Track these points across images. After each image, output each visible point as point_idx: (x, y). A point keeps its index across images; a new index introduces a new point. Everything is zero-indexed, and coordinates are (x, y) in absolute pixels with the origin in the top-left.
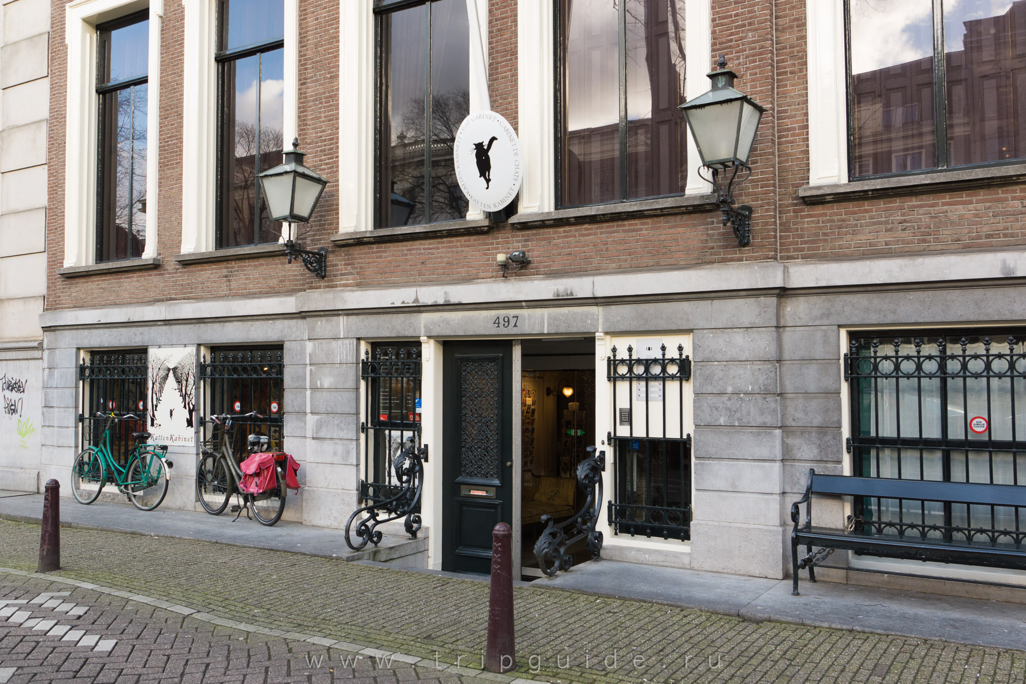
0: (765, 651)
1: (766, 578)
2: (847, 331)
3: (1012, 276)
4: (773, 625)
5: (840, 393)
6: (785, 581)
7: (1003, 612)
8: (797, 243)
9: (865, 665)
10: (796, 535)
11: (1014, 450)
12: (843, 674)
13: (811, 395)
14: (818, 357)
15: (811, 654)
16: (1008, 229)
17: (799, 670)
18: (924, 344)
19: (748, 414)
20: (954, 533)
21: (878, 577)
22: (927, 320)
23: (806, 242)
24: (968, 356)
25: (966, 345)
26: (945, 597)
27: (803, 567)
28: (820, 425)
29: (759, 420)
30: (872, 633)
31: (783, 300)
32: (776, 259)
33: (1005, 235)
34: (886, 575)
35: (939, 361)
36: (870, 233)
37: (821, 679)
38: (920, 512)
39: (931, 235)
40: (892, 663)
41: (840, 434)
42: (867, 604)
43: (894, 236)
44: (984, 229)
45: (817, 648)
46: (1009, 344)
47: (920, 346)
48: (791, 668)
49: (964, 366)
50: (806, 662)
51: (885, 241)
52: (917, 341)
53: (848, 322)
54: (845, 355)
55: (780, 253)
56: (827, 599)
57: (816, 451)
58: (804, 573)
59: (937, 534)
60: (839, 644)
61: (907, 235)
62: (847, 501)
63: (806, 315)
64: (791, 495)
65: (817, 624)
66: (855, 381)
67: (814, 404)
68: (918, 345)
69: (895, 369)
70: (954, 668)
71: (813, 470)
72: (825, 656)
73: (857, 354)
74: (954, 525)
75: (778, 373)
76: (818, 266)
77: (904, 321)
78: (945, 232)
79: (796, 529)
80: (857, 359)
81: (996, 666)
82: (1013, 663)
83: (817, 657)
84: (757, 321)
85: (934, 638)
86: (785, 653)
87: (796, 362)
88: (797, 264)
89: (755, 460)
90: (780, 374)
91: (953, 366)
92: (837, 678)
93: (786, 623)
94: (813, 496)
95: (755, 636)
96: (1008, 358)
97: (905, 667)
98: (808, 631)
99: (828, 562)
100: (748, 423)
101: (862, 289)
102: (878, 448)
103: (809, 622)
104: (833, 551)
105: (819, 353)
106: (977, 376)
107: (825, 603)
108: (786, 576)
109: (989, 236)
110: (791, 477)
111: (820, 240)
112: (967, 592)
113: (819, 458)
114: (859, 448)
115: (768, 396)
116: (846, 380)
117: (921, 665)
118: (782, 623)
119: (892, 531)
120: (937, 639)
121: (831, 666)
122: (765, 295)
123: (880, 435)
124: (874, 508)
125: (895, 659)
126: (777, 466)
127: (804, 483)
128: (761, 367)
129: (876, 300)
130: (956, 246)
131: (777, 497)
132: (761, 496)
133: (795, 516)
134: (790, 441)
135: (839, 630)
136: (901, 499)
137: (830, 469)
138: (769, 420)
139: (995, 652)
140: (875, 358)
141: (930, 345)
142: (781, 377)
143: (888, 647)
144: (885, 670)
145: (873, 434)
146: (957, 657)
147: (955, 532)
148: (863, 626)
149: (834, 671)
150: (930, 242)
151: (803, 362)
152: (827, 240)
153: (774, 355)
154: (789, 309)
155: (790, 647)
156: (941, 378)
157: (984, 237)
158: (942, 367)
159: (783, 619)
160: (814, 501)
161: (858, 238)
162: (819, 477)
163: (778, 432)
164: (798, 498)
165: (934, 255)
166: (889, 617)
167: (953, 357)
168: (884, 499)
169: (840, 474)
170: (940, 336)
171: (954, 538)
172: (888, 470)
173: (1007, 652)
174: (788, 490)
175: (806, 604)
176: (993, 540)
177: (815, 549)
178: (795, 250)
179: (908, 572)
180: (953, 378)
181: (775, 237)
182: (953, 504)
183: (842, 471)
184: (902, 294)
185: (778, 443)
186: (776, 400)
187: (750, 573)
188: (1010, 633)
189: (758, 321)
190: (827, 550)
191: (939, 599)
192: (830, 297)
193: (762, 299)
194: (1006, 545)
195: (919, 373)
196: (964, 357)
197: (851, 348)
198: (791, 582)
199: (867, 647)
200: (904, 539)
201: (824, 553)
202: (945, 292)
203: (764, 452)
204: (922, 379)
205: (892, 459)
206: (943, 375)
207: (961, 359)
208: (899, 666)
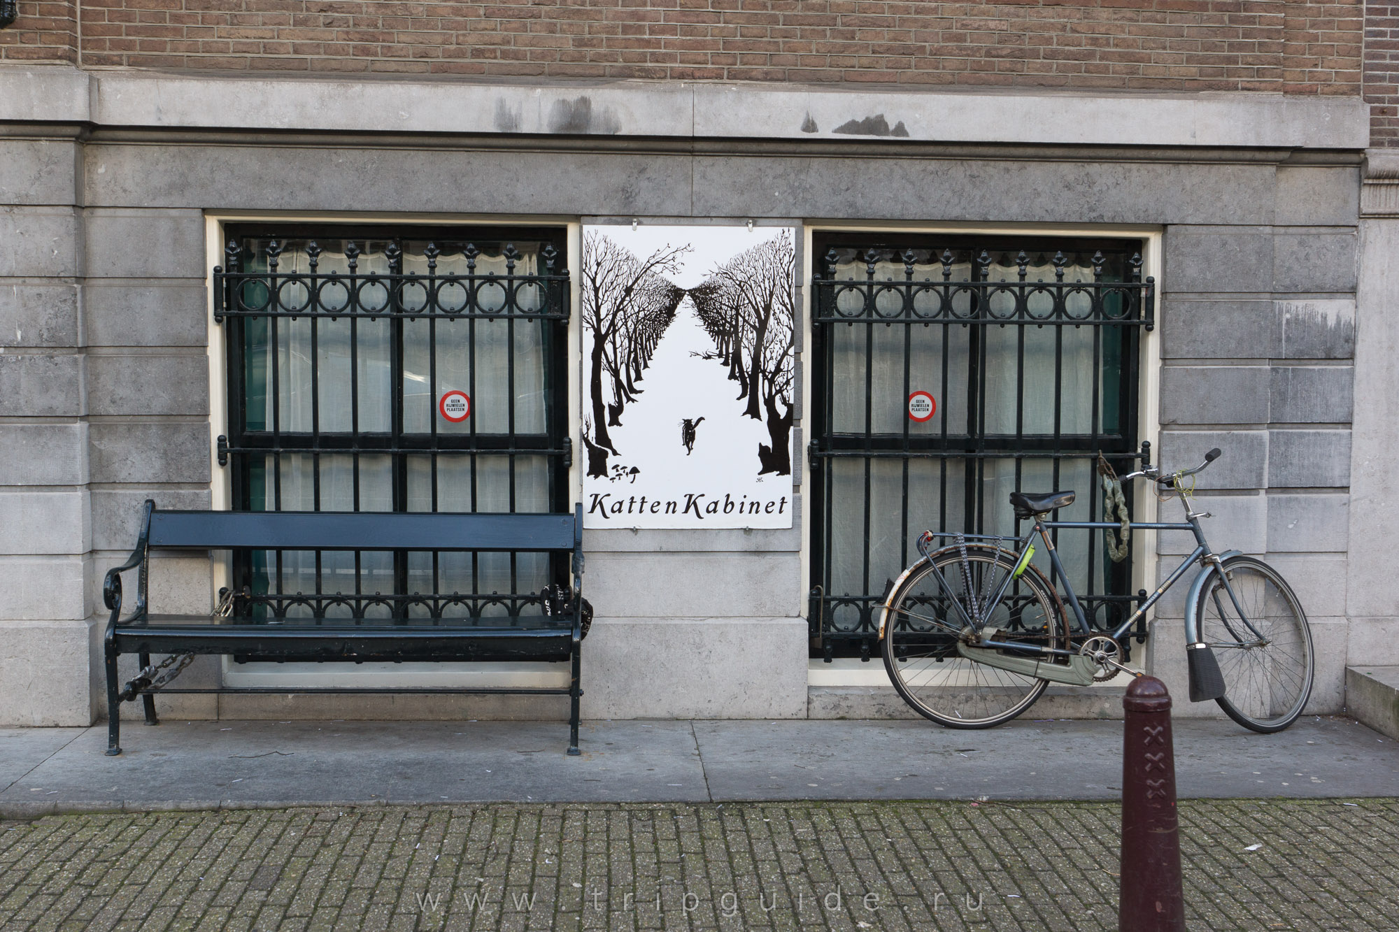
0: (39, 877)
1: (57, 726)
2: (220, 222)
3: (514, 131)
4: (61, 820)
5: (205, 347)
6: (96, 729)
7: (487, 739)
8: (118, 31)
9: (237, 871)
10: (115, 635)
11: (510, 450)
12: (194, 896)
13: (149, 351)
14: (162, 273)
15: (134, 867)
16: (509, 43)
17: (106, 904)
18: (363, 252)
19: (16, 390)
20: (412, 606)
21: (277, 701)
22: (369, 207)
23: (137, 31)
24: (440, 278)
25: (435, 256)
26: (394, 725)
27: (130, 696)
28: (165, 411)
29: (40, 403)
30: (256, 808)
31: (88, 149)
32: (73, 60)
33: (505, 55)
34: (290, 696)
35: (389, 286)
36: (264, 24)
37: (149, 914)
38: (353, 571)
39: (378, 40)
40: (288, 861)
41: (206, 428)
42: (252, 754)
43: (311, 35)
44: (469, 39)
45: (146, 854)
46: (508, 257)
47: (356, 256)
48: (89, 904)
49: (432, 297)
50: (122, 884)
51: (294, 45)
52: (352, 246)
53: (223, 204)
54: (215, 269)
55: (84, 48)
56: (177, 755)
57: (158, 464)
58: (131, 709)
59: (382, 611)
60: (192, 840)
61: (334, 36)
62: (220, 561)
63: (137, 185)
64: (108, 555)
65: (152, 806)
66: (235, 323)
67: (154, 370)
68: (352, 255)
69: (310, 301)
70: (396, 852)
71: (152, 502)
72: (160, 867)
73: (241, 268)
74: (411, 593)
75: (79, 305)
76: (161, 83)
77: (327, 207)
78: (403, 38)
79: (114, 623)
80: (239, 279)
81: (468, 836)
82: (495, 826)
83: (145, 870)
84: (32, 192)
85: (367, 802)
86: (80, 875)
87: (118, 282)
88: (117, 76)
89: (30, 487)
90: (84, 307)
91: (414, 296)
92: (180, 907)
93: (88, 812)
94: (152, 554)
95: (20, 849)
96: (505, 283)
97: (310, 865)
98: (131, 824)
99: (183, 681)
100: (16, 409)
101: (249, 137)
102: (277, 454)
103: (135, 805)
104: (192, 660)
105: (164, 263)
106: (452, 315)
107: (172, 762)
108: (96, 721)
109: (478, 53)
110: (109, 518)
111: (166, 28)
112: (431, 712)
113: (163, 479)
114: (243, 455)
115: (58, 352)
116: (218, 320)
117: (340, 855)
118: (78, 813)
119: (304, 611)
120: (372, 802)
121: (171, 885)
122: (49, 136)
123: (283, 428)
124: (271, 570)
125: (293, 852)
126: (78, 498)
127: (133, 527)
128: (42, 290)
129: (275, 162)
130: (422, 67)
131: (79, 562)
132: (44, 561)
133: (112, 597)
134: (106, 445)
135: (194, 811)
136: (318, 550)
137: (186, 498)
138: (59, 402)
139: (468, 812)
140: (274, 278)
141: (375, 256)
142: (85, 313)
143: (284, 830)
144: (274, 877)
145: (269, 428)
146: (403, 831)
147: (413, 604)
148: (240, 798)
149: (175, 894)
150: (376, 54)
151: (132, 282)
152: (182, 29)
153: (70, 266)
154: (101, 170)
155: (93, 860)
156: (393, 319)
157: (469, 54)
158: (395, 297)
159: (83, 806)
160: (155, 564)
161: (242, 32)
162: (164, 516)
163: (79, 427)
164: (120, 560)
165: (382, 79)
166: (291, 774)
167: (413, 279)
168: (290, 552)
169: (206, 508)
170: (392, 238)
171: (411, 615)
172: (296, 497)
173: (487, 809)
174: (101, 545)
175: (133, 770)
176: (475, 613)
177: (155, 659)
178: (116, 45)
179: (330, 685)
180: (413, 320)
181: (72, 12)
182: (409, 553)
183: (210, 503)
184: (323, 153)
185: (79, 449)
186: (75, 361)
187: (23, 721)
188: (494, 773)
189: (35, 192)
190: (181, 658)
191: (383, 729)
192: (185, 149)
193: (44, 144)
194: (496, 620)
195: (354, 309)
196: (432, 280)
197: (228, 255)
198: (104, 730)
199: (244, 837)
200: (325, 624)
201: (174, 666)
202: (400, 154)
203: (50, 469)
204: (358, 319)
205: (304, 475)
206: (396, 314)
207: (427, 282)
208: (299, 864)
